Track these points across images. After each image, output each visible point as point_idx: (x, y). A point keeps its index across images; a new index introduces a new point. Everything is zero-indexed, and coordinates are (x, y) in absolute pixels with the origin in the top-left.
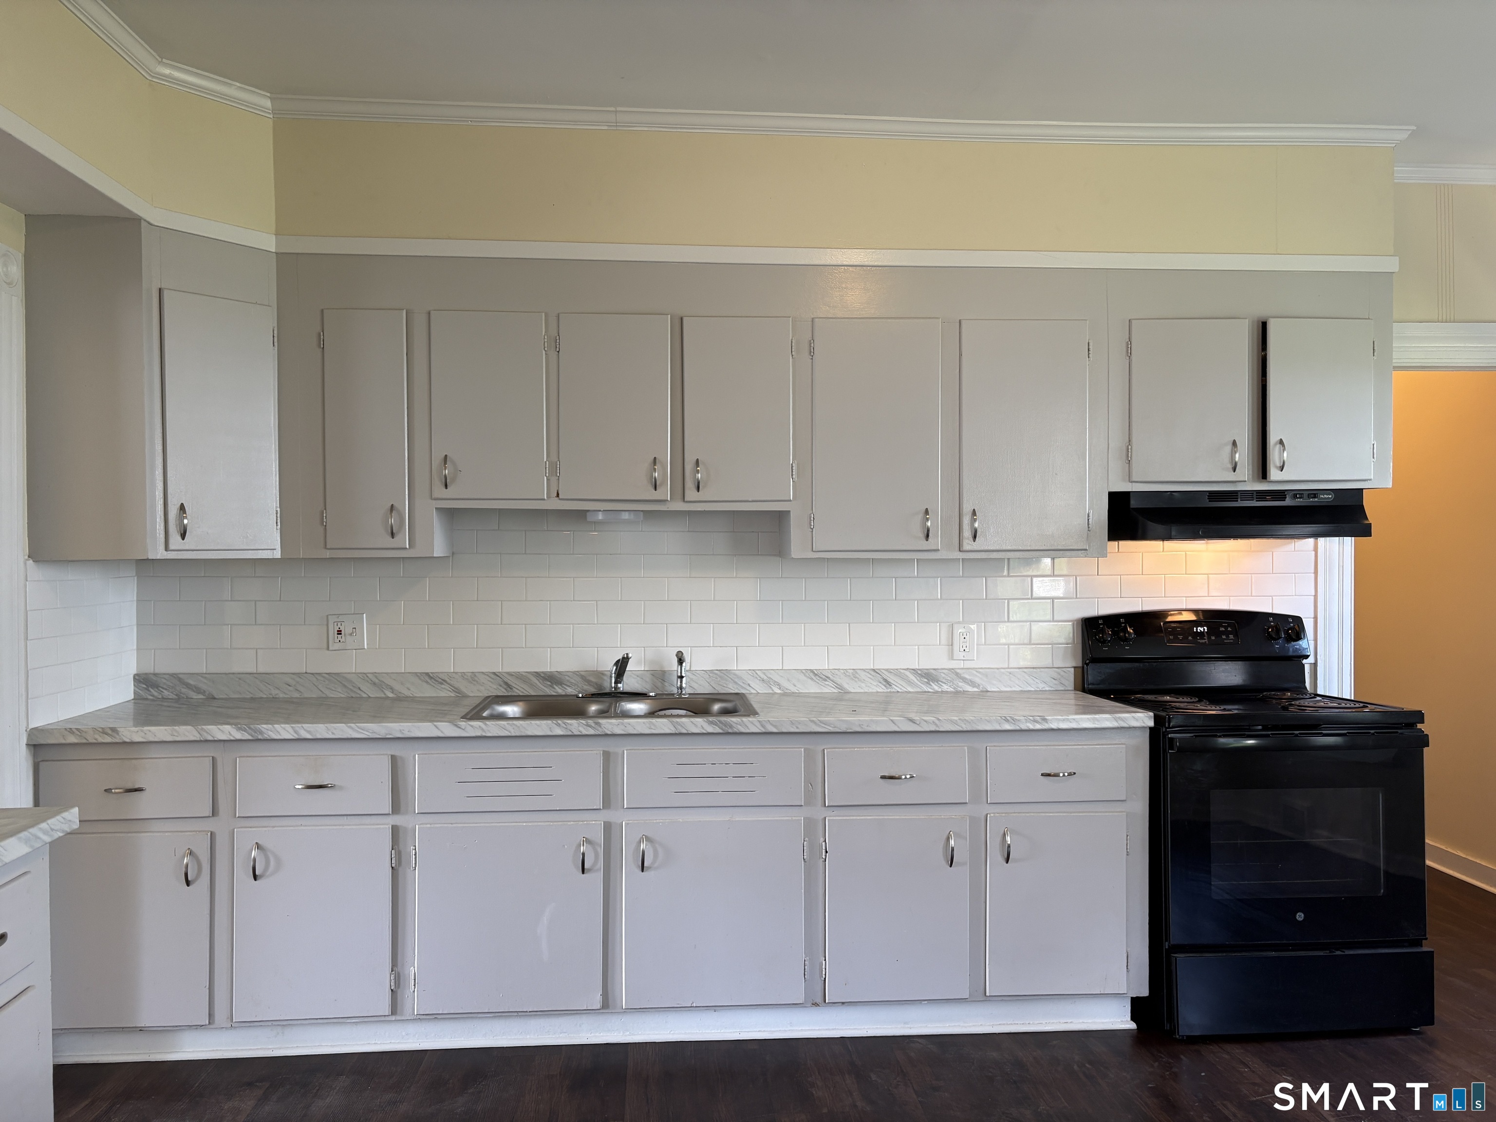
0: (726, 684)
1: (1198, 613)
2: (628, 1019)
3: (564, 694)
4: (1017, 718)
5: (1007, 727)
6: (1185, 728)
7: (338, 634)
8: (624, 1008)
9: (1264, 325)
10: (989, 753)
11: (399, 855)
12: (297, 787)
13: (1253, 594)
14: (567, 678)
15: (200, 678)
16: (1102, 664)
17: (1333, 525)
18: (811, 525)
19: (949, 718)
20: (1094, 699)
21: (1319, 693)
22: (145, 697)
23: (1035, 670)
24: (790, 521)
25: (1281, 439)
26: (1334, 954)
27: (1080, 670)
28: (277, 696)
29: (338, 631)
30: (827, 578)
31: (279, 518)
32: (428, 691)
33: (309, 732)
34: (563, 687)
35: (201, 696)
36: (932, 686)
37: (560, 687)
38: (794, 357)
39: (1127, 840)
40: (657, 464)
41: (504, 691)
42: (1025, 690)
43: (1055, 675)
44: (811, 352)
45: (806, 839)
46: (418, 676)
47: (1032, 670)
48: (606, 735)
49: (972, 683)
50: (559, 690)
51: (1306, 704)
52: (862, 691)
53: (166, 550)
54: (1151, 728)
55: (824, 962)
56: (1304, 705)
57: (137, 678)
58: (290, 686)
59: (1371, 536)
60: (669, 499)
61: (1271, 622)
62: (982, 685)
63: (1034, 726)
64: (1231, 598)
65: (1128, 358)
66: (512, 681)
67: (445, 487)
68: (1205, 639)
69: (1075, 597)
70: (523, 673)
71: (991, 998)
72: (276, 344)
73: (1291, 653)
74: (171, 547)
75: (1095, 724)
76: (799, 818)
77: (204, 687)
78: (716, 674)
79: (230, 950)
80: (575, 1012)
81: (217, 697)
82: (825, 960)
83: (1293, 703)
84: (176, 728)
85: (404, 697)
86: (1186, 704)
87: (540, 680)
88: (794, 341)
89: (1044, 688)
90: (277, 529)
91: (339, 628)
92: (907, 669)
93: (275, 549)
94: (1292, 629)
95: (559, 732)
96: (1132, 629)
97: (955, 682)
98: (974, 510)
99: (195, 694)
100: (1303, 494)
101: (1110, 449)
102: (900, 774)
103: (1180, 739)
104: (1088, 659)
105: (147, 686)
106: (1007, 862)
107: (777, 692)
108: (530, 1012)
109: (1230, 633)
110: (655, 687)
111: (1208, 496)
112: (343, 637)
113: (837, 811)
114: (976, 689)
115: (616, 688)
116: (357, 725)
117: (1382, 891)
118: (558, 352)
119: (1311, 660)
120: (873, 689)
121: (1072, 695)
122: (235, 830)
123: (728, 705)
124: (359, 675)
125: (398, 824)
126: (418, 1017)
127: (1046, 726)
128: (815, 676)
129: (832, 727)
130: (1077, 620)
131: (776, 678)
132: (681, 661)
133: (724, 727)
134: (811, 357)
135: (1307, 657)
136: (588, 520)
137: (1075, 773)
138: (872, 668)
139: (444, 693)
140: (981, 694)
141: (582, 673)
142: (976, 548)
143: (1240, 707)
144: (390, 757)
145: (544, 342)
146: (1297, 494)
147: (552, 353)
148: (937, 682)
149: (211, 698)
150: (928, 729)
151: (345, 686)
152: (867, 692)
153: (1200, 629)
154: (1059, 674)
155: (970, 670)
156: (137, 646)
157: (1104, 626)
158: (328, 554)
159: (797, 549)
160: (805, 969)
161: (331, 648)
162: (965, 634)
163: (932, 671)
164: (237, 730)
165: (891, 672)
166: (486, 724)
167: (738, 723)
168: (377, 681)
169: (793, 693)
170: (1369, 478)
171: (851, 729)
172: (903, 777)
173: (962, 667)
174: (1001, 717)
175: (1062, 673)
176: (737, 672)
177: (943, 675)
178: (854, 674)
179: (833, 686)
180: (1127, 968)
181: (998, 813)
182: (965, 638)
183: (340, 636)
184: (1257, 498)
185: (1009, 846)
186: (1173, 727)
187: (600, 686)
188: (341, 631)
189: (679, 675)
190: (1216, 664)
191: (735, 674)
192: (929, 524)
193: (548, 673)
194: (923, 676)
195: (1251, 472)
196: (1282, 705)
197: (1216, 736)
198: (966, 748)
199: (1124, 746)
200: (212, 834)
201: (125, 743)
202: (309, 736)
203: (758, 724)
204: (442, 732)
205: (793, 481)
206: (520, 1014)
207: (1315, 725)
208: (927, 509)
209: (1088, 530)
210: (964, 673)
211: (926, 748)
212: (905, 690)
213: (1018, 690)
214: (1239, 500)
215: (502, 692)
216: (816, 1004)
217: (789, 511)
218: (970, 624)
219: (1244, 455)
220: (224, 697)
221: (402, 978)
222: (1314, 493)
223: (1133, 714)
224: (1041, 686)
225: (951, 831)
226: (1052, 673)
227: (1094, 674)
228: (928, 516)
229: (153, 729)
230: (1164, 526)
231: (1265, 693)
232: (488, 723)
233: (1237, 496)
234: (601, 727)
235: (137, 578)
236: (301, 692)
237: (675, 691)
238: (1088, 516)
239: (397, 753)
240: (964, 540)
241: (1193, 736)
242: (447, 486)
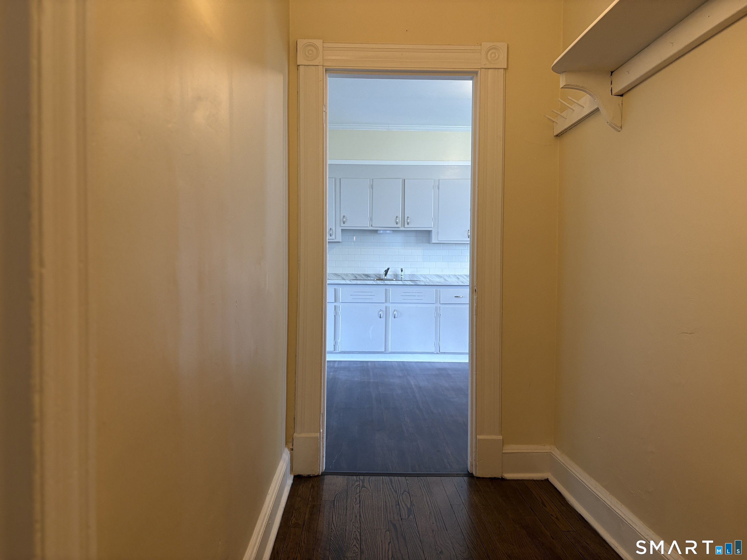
8: (390, 352)
11: (336, 312)
14: (371, 275)
18: (437, 234)
24: (432, 233)
30: (442, 249)
38: (434, 189)
40: (397, 218)
44: (438, 188)
45: (435, 312)
48: (386, 285)
52: (451, 281)
60: (400, 227)
66: (357, 276)
70: (360, 274)
76: (434, 307)
80: (378, 353)
82: (440, 342)
88: (434, 185)
92: (464, 275)
95: (375, 283)
110: (394, 278)
113: (443, 305)
115: (385, 278)
118: (373, 188)
120: (454, 280)
125: (336, 305)
126: (340, 352)
128: (438, 276)
129: (442, 284)
131: (427, 276)
132: (402, 271)
133: (415, 283)
134: (438, 190)
136: (378, 233)
141: (375, 274)
144: (334, 288)
145: (369, 186)
147: (371, 189)
150: (467, 285)
159: (434, 241)
160: (435, 343)
166: (357, 281)
167: (419, 282)
169: (432, 280)
171: (447, 284)
172: (460, 297)
176: (417, 275)
178: (449, 276)
187: (380, 278)
192: (469, 234)
193: (366, 274)
203: (424, 283)
204: (347, 283)
205: (433, 223)
208: (468, 230)
216: (437, 353)
217: (432, 230)
221: (336, 343)
228: (469, 232)
234: (385, 282)
239: (336, 288)
242: (344, 223)
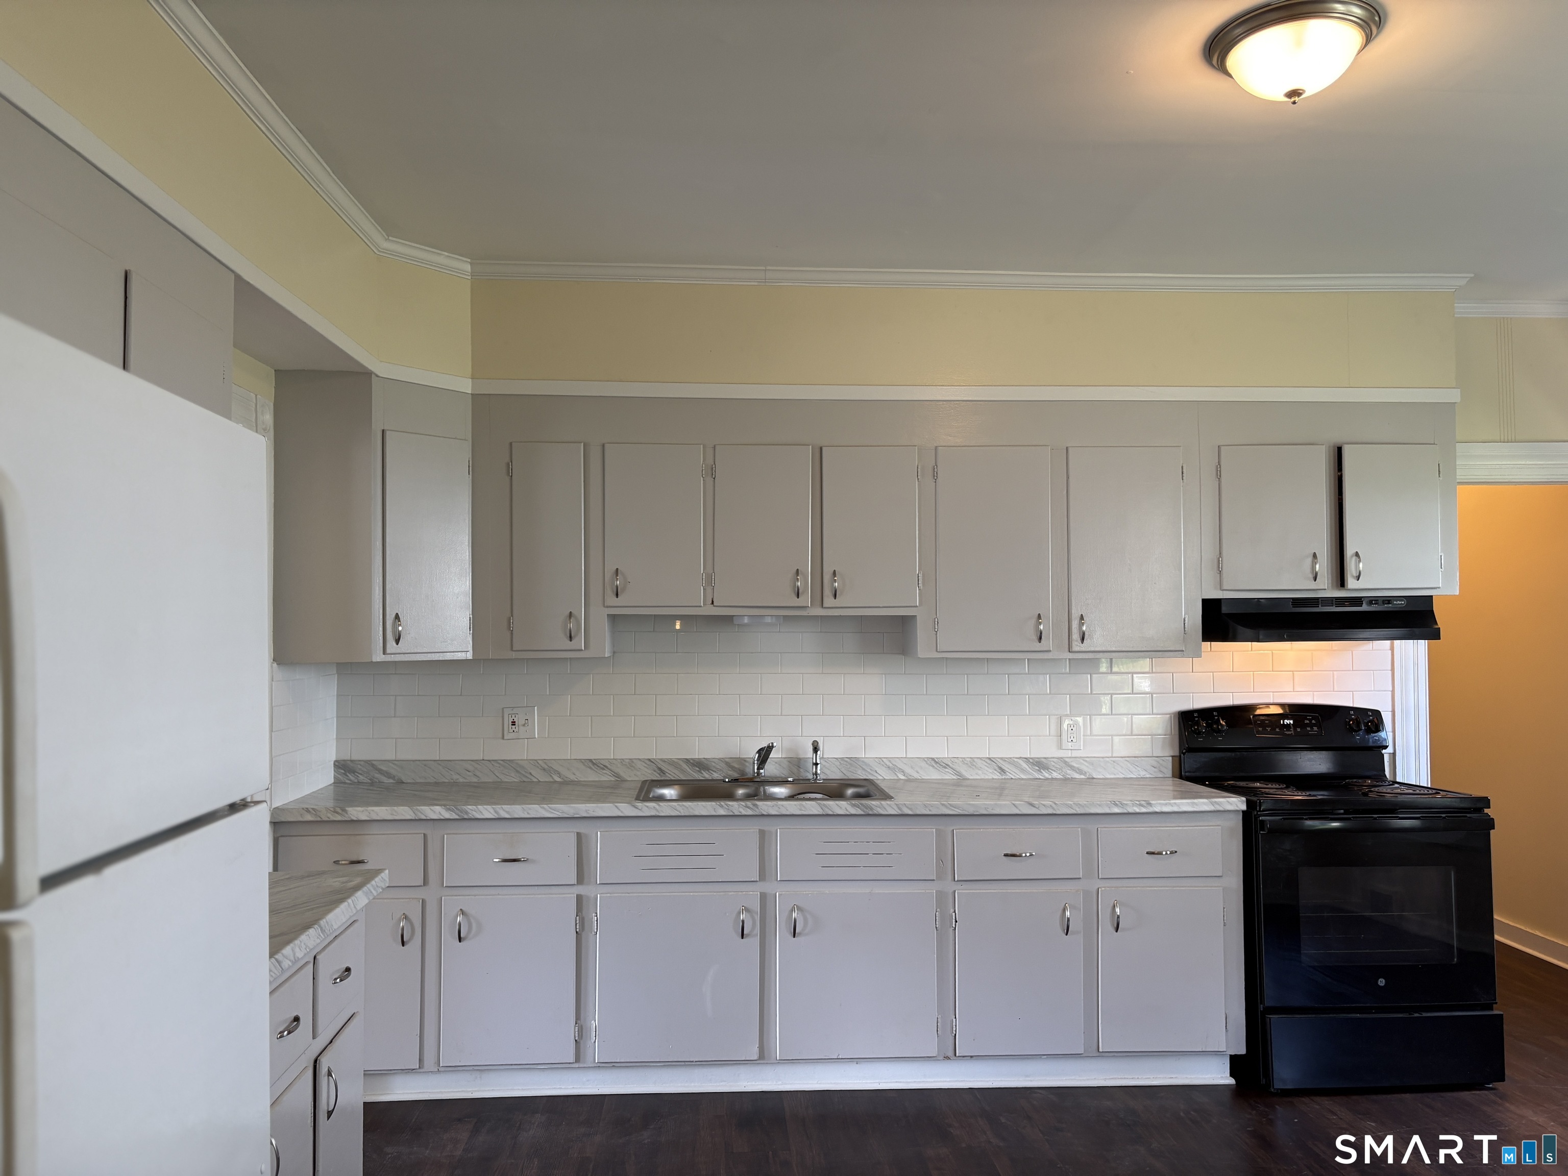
0: (855, 771)
1: (1285, 707)
2: (781, 1070)
3: (710, 778)
4: (1125, 802)
5: (1116, 810)
6: (1274, 812)
7: (512, 725)
8: (778, 1059)
9: (1340, 450)
10: (1100, 834)
11: (583, 921)
12: (495, 860)
13: (1336, 689)
14: (713, 764)
15: (390, 764)
16: (1197, 753)
17: (1408, 629)
18: (935, 628)
19: (1065, 802)
20: (1191, 785)
21: (1398, 780)
22: (344, 781)
23: (1136, 759)
24: (916, 624)
25: (1357, 552)
26: (1413, 1016)
27: (1177, 759)
28: (458, 781)
29: (512, 722)
30: (946, 674)
31: (471, 624)
32: (592, 776)
33: (508, 812)
34: (710, 772)
35: (391, 781)
36: (1042, 773)
37: (707, 772)
38: (919, 480)
39: (1224, 912)
40: (799, 575)
41: (658, 776)
42: (1128, 777)
43: (1155, 764)
44: (934, 476)
45: (938, 910)
46: (582, 762)
47: (1134, 758)
48: (763, 815)
49: (1080, 772)
50: (706, 775)
51: (1384, 791)
52: (978, 777)
53: (384, 654)
54: (1243, 812)
55: (954, 1020)
56: (1382, 791)
57: (337, 764)
58: (469, 771)
59: (1440, 639)
60: (810, 606)
61: (1352, 715)
62: (1089, 772)
63: (1140, 809)
64: (1315, 693)
65: (1218, 480)
66: (665, 767)
67: (616, 596)
68: (1291, 731)
69: (1172, 692)
70: (675, 760)
71: (1103, 1054)
72: (471, 473)
73: (1371, 744)
74: (388, 651)
75: (1194, 808)
76: (932, 891)
77: (393, 772)
78: (846, 761)
79: (438, 1002)
80: (735, 1062)
81: (405, 782)
82: (955, 1018)
83: (1372, 789)
84: (395, 808)
85: (570, 781)
86: (1275, 790)
87: (690, 766)
88: (919, 467)
89: (1144, 775)
90: (470, 634)
91: (513, 720)
92: (1020, 758)
93: (468, 651)
94: (1371, 721)
95: (722, 812)
96: (1224, 722)
97: (1064, 770)
98: (1082, 615)
99: (386, 779)
100: (1378, 600)
101: (1202, 561)
102: (1020, 852)
103: (1270, 821)
104: (1185, 749)
105: (345, 771)
106: (1117, 931)
107: (901, 778)
108: (696, 1061)
109: (1315, 725)
110: (792, 773)
111: (1292, 602)
112: (517, 728)
113: (965, 885)
114: (1083, 777)
115: (758, 774)
116: (549, 805)
117: (1455, 959)
118: (714, 478)
119: (1390, 750)
120: (989, 776)
121: (1170, 781)
122: (443, 898)
123: (861, 790)
124: (531, 762)
125: (582, 893)
126: (599, 1065)
127: (1150, 810)
128: (936, 764)
129: (961, 810)
130: (1174, 714)
131: (900, 765)
132: (816, 750)
133: (865, 809)
134: (935, 481)
135: (1386, 747)
136: (735, 623)
137: (1176, 852)
138: (988, 756)
139: (606, 777)
140: (1088, 780)
141: (727, 760)
142: (1083, 649)
143: (1325, 793)
144: (576, 833)
145: (703, 470)
146: (1372, 601)
147: (710, 480)
148: (1047, 770)
149: (400, 783)
150: (1046, 812)
151: (518, 771)
152: (983, 779)
153: (1287, 722)
154: (1158, 762)
155: (1077, 759)
156: (337, 735)
157: (1199, 720)
158: (514, 655)
159: (923, 649)
160: (937, 1026)
161: (505, 738)
162: (1072, 726)
163: (1043, 760)
164: (446, 810)
165: (1005, 761)
166: (659, 805)
167: (875, 805)
168: (547, 767)
169: (916, 779)
170: (1438, 586)
171: (978, 812)
172: (1024, 855)
173: (1070, 756)
174: (1110, 801)
175: (1161, 762)
176: (865, 760)
177: (1053, 764)
178: (971, 763)
179: (952, 773)
180: (1226, 1029)
181: (1108, 887)
182: (1072, 730)
183: (514, 726)
184: (1336, 604)
185: (1118, 917)
186: (1263, 811)
187: (743, 773)
188: (515, 722)
189: (814, 762)
190: (1301, 754)
191: (863, 762)
192: (1041, 627)
193: (697, 760)
194: (1034, 764)
195: (1330, 581)
196: (1363, 791)
197: (1302, 819)
198: (1080, 829)
199: (1220, 827)
200: (423, 901)
201: (352, 821)
202: (507, 816)
203: (895, 808)
204: (622, 812)
205: (919, 589)
206: (686, 1063)
207: (1393, 809)
208: (1039, 614)
209: (1185, 633)
210: (1072, 762)
211: (1044, 829)
212: (1019, 777)
213: (1121, 777)
214: (1320, 606)
215: (656, 777)
216: (947, 1058)
217: (916, 616)
218: (1076, 717)
219: (1324, 566)
220: (411, 781)
221: (584, 1031)
222: (1388, 600)
223: (1228, 799)
224: (1143, 774)
225: (1066, 903)
226: (1152, 761)
227: (1193, 761)
228: (1040, 621)
229: (376, 809)
230: (1252, 630)
231: (1347, 781)
232: (661, 804)
233: (1318, 602)
234: (758, 808)
235: (338, 676)
236: (478, 777)
237: (811, 776)
238: (1184, 621)
239: (582, 831)
240: (1073, 642)
241: (1281, 819)
242: (617, 595)
